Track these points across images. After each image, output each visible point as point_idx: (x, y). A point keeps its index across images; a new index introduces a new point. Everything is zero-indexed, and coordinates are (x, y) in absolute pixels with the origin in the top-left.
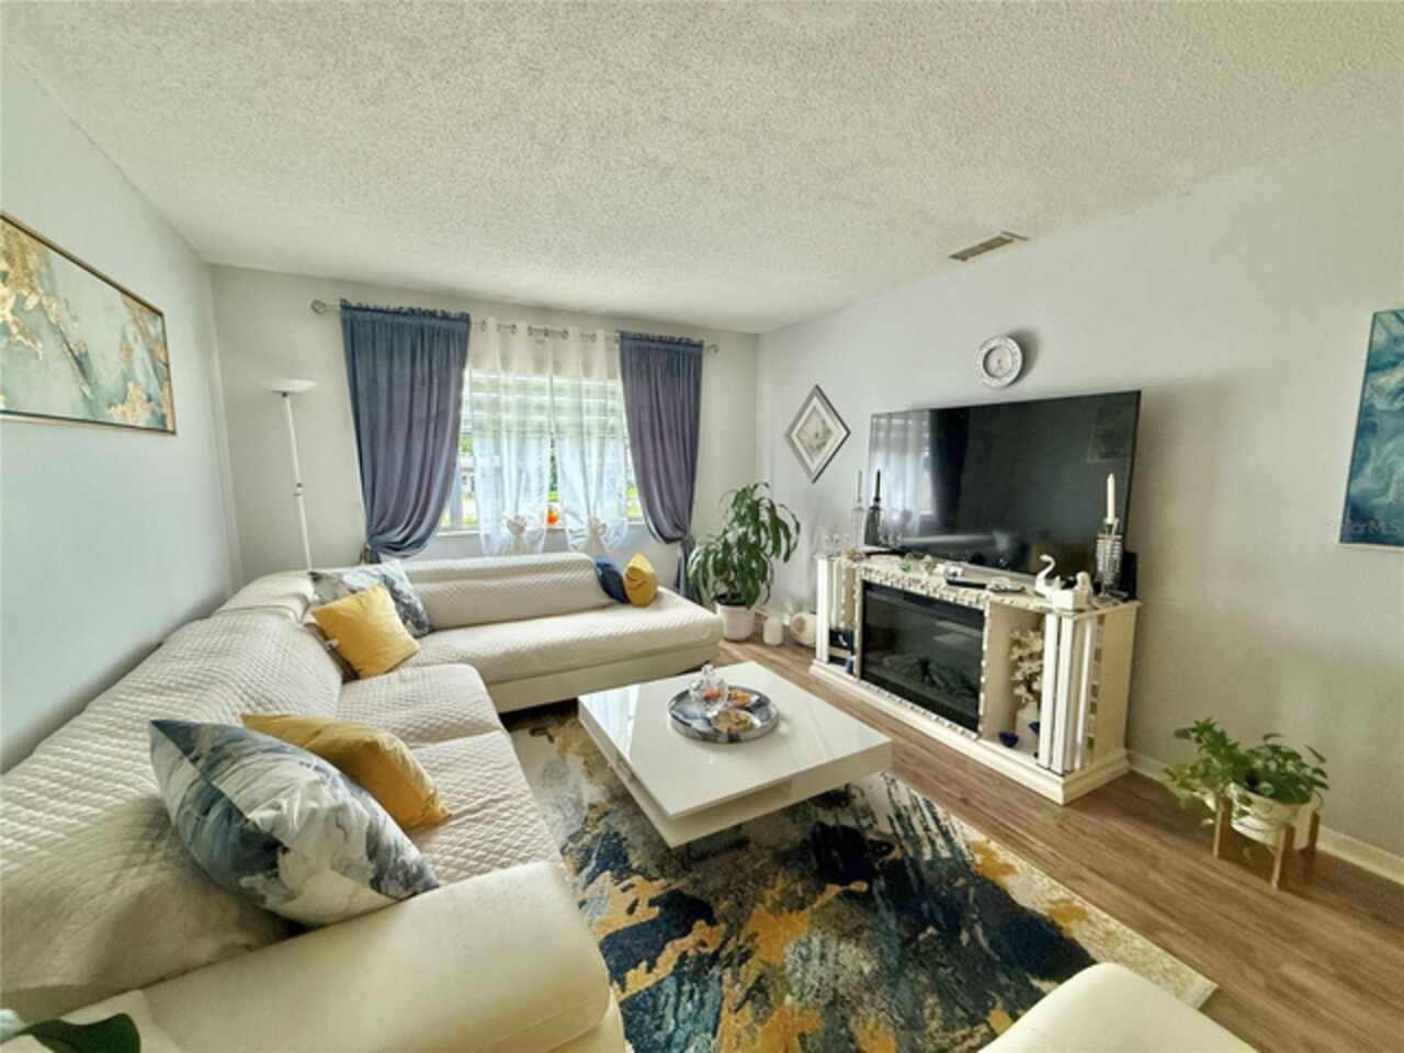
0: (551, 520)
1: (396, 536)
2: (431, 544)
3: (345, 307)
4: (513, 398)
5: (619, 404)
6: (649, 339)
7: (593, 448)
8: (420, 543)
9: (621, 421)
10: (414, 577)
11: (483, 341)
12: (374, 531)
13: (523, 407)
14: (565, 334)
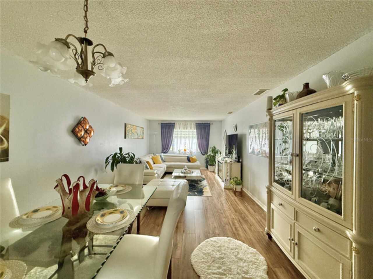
0: (185, 150)
1: (165, 151)
2: (169, 152)
3: (161, 123)
4: (179, 133)
5: (196, 133)
6: (200, 123)
7: (191, 139)
8: (167, 152)
9: (196, 136)
10: (164, 156)
11: (177, 126)
12: (162, 150)
13: (181, 134)
14: (188, 124)
